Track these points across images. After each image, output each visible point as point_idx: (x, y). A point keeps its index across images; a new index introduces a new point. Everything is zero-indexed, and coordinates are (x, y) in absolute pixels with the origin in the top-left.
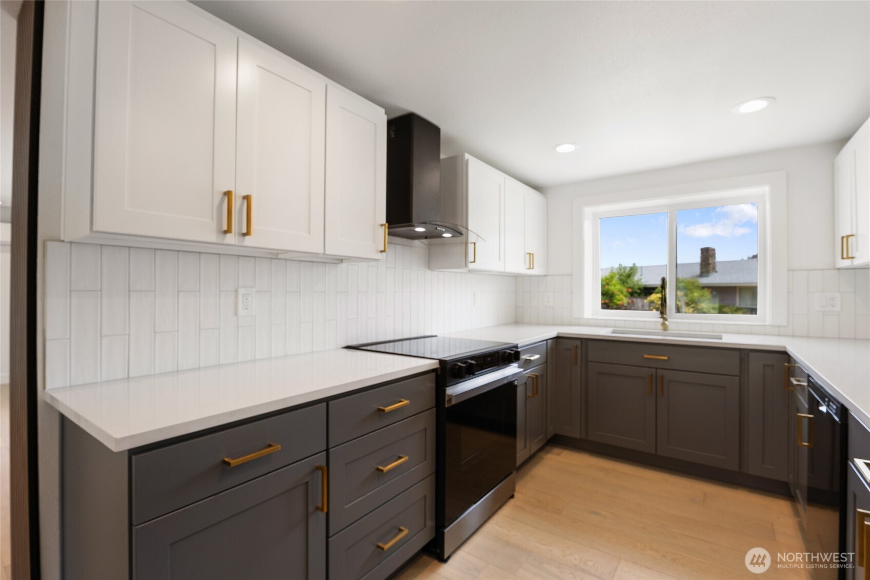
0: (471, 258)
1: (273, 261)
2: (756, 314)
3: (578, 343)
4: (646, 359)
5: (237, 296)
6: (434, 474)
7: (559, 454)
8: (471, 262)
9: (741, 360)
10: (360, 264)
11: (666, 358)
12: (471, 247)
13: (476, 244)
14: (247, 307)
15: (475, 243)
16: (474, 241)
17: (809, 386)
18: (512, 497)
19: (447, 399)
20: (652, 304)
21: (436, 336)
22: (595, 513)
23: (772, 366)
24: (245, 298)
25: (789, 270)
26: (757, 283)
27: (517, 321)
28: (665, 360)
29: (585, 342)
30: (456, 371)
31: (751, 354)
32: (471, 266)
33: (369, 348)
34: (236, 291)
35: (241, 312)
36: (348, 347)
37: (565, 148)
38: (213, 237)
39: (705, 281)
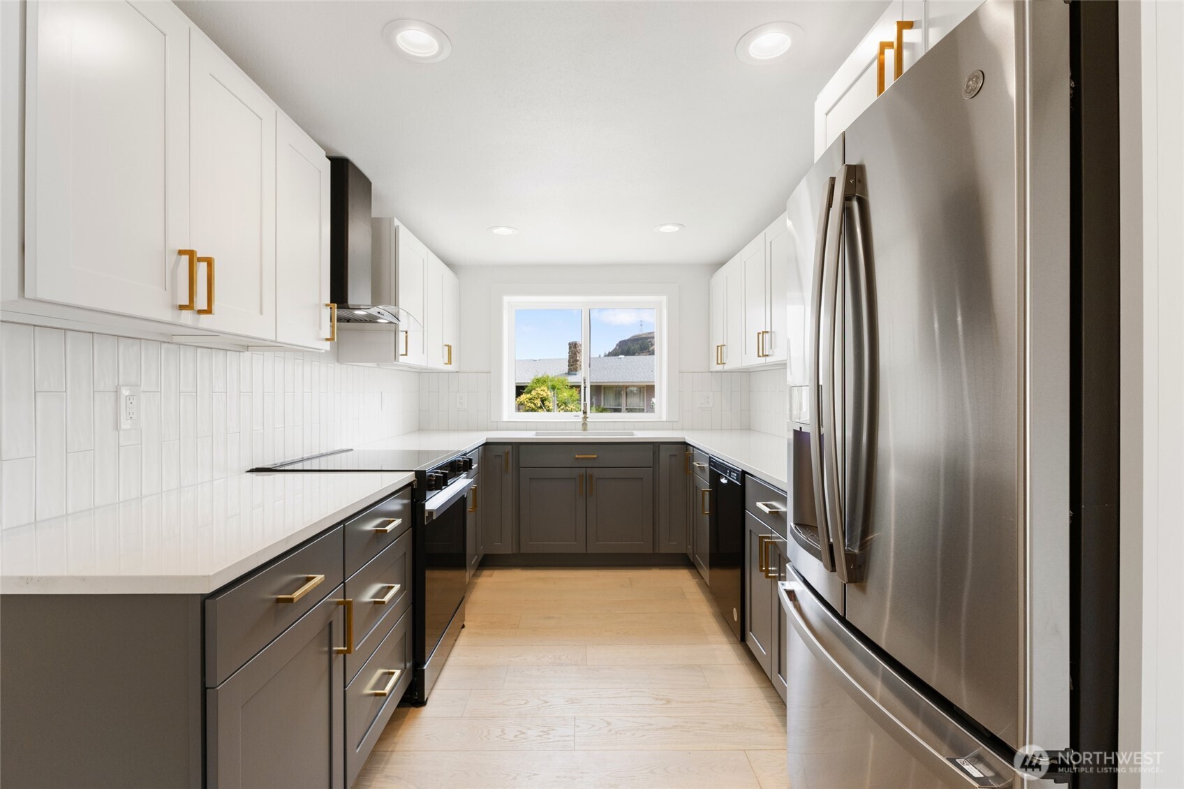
0: (402, 350)
1: (164, 346)
2: (653, 412)
3: (509, 448)
4: (577, 458)
5: (117, 399)
6: (411, 607)
7: (491, 576)
8: (402, 355)
9: (654, 453)
10: (266, 353)
11: (595, 456)
12: (402, 336)
13: (408, 333)
14: (131, 415)
15: (406, 332)
16: (406, 330)
17: (710, 465)
18: (463, 626)
19: (427, 514)
20: (521, 406)
21: (352, 450)
22: (549, 618)
23: (676, 455)
24: (129, 402)
25: (680, 372)
26: (654, 382)
27: (421, 427)
28: (595, 458)
29: (517, 446)
30: (434, 483)
31: (661, 446)
32: (402, 359)
33: (286, 468)
34: (117, 392)
35: (126, 424)
36: (252, 471)
37: (502, 231)
38: (167, 315)
39: (572, 379)
